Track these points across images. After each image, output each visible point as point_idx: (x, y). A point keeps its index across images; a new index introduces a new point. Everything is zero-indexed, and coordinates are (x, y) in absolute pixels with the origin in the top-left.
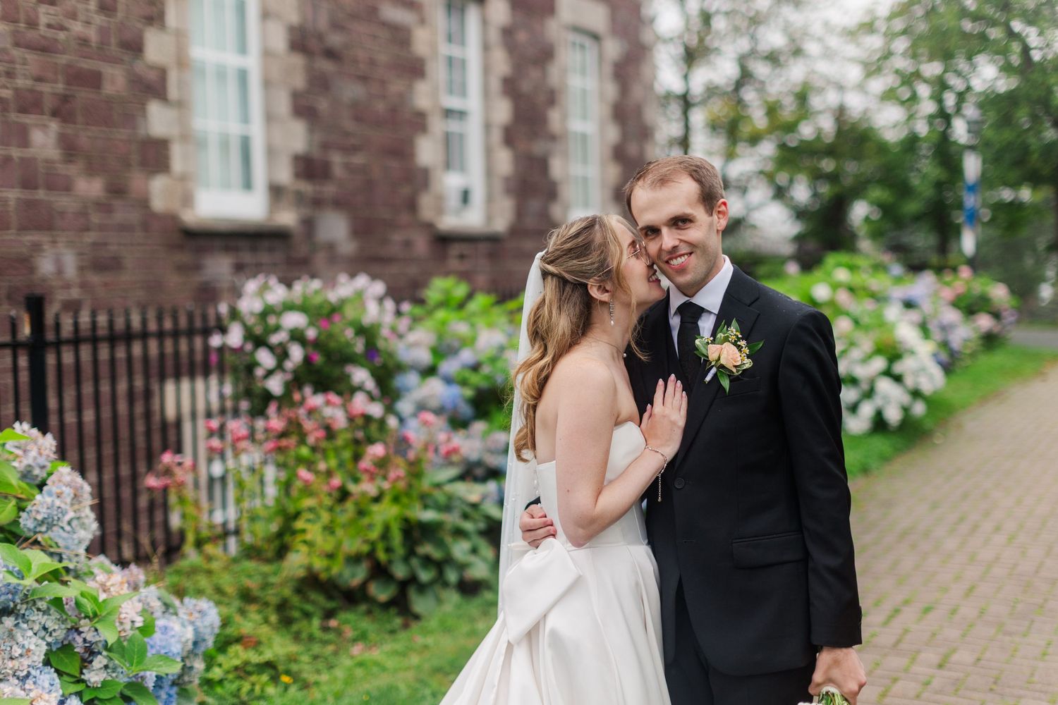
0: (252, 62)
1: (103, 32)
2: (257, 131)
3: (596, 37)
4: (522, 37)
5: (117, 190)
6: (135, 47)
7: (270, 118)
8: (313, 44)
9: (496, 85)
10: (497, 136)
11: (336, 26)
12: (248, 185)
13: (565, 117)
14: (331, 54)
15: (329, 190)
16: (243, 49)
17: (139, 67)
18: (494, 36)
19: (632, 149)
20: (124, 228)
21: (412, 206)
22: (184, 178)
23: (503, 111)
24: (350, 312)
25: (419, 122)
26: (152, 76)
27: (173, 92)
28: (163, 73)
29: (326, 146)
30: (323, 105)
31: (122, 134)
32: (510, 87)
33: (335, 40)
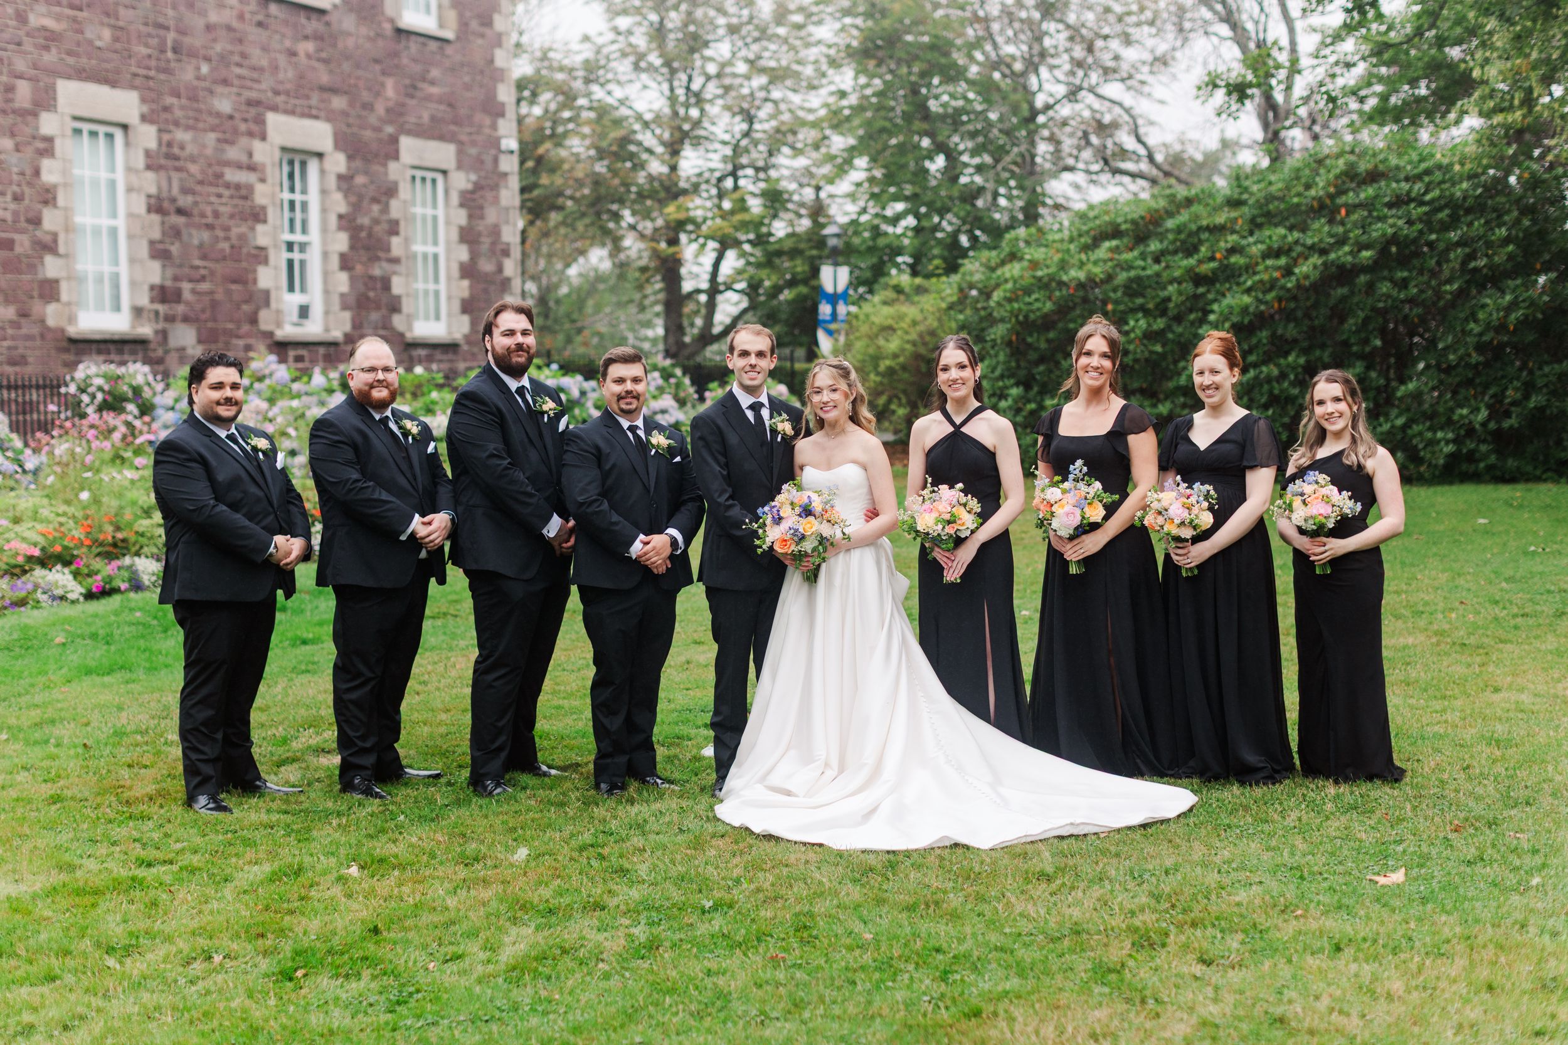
0: (121, 223)
1: (16, 214)
2: (124, 270)
3: (444, 172)
4: (360, 180)
5: (24, 314)
6: (36, 221)
7: (132, 261)
8: (166, 204)
9: (333, 220)
10: (335, 262)
11: (185, 191)
12: (117, 308)
13: (407, 241)
14: (180, 212)
15: (180, 309)
16: (114, 215)
17: (38, 233)
18: (332, 182)
19: (486, 266)
20: (29, 338)
21: (254, 320)
22: (69, 304)
23: (341, 242)
24: (127, 380)
25: (261, 256)
26: (48, 239)
27: (62, 249)
28: (55, 236)
29: (176, 279)
30: (175, 249)
31: (26, 277)
32: (347, 222)
33: (185, 201)
